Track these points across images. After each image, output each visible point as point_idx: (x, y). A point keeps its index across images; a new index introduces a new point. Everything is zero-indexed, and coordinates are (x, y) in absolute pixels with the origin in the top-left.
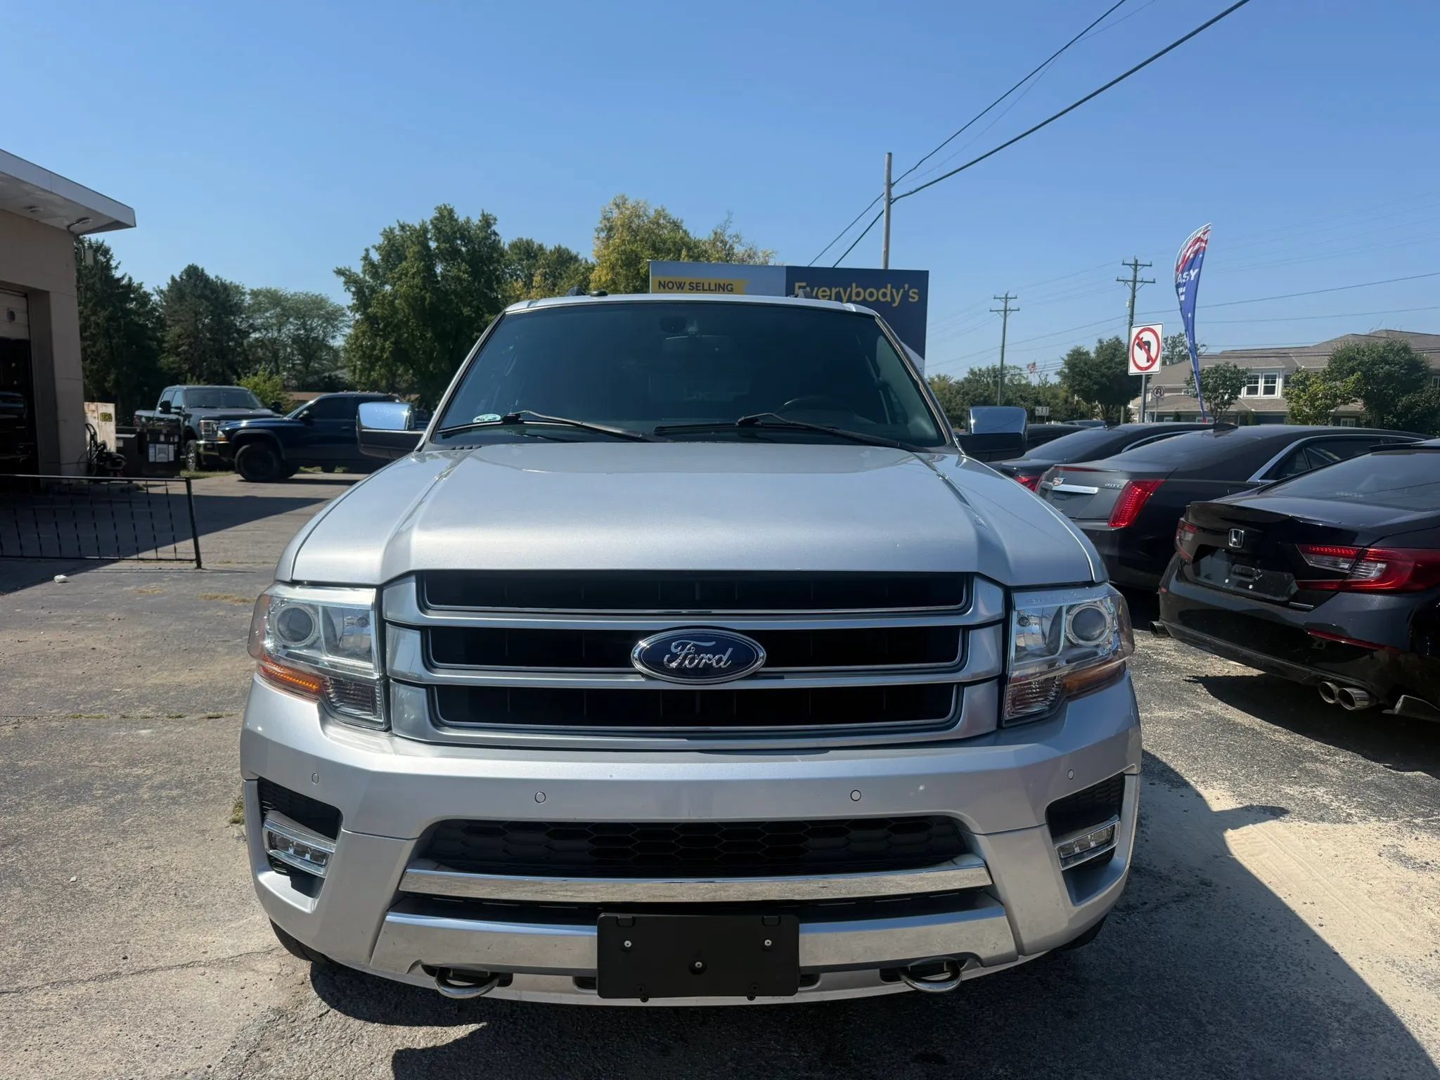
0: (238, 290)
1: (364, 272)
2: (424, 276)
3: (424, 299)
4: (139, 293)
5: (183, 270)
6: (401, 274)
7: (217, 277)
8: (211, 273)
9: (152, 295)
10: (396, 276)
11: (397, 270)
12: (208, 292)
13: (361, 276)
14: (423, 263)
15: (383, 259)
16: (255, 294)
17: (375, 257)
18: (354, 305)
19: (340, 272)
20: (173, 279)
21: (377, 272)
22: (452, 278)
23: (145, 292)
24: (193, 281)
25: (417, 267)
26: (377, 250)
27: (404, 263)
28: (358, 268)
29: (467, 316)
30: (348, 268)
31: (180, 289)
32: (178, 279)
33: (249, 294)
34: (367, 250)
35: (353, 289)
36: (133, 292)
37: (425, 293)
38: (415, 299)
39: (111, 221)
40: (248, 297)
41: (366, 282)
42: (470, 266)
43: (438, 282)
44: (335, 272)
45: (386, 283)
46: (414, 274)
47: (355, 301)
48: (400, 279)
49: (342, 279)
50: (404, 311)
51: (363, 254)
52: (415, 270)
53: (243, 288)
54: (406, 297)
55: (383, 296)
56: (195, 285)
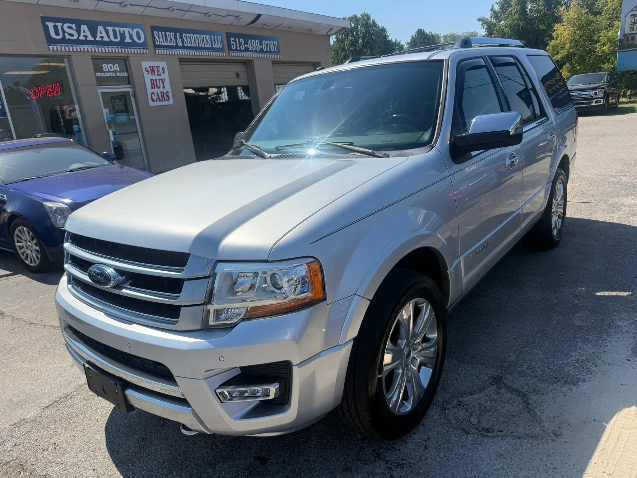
0: (438, 37)
1: (491, 17)
2: (520, 13)
3: (519, 25)
4: (399, 46)
5: (416, 32)
6: (509, 14)
7: (430, 32)
8: (427, 31)
9: (404, 45)
10: (506, 16)
11: (507, 13)
12: (426, 40)
13: (490, 19)
14: (520, 6)
15: (500, 9)
16: (445, 37)
17: (497, 8)
18: (486, 34)
19: (480, 20)
20: (412, 36)
21: (497, 15)
22: (535, 11)
23: (402, 45)
24: (420, 36)
25: (516, 10)
26: (497, 4)
27: (511, 8)
28: (488, 15)
29: (542, 29)
30: (483, 17)
31: (415, 41)
32: (414, 36)
33: (443, 37)
34: (493, 6)
35: (486, 27)
36: (397, 46)
37: (520, 22)
38: (515, 26)
39: (341, 28)
40: (442, 39)
41: (492, 22)
42: (545, 2)
43: (527, 14)
44: (477, 20)
45: (501, 20)
46: (514, 13)
47: (486, 33)
48: (508, 17)
49: (481, 22)
50: (509, 33)
51: (491, 8)
52: (515, 11)
53: (440, 35)
54: (510, 26)
55: (499, 28)
56: (421, 38)
